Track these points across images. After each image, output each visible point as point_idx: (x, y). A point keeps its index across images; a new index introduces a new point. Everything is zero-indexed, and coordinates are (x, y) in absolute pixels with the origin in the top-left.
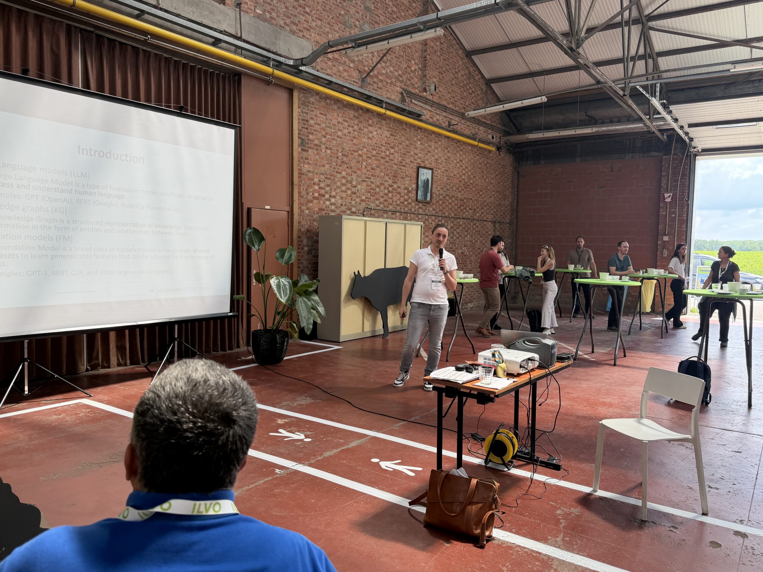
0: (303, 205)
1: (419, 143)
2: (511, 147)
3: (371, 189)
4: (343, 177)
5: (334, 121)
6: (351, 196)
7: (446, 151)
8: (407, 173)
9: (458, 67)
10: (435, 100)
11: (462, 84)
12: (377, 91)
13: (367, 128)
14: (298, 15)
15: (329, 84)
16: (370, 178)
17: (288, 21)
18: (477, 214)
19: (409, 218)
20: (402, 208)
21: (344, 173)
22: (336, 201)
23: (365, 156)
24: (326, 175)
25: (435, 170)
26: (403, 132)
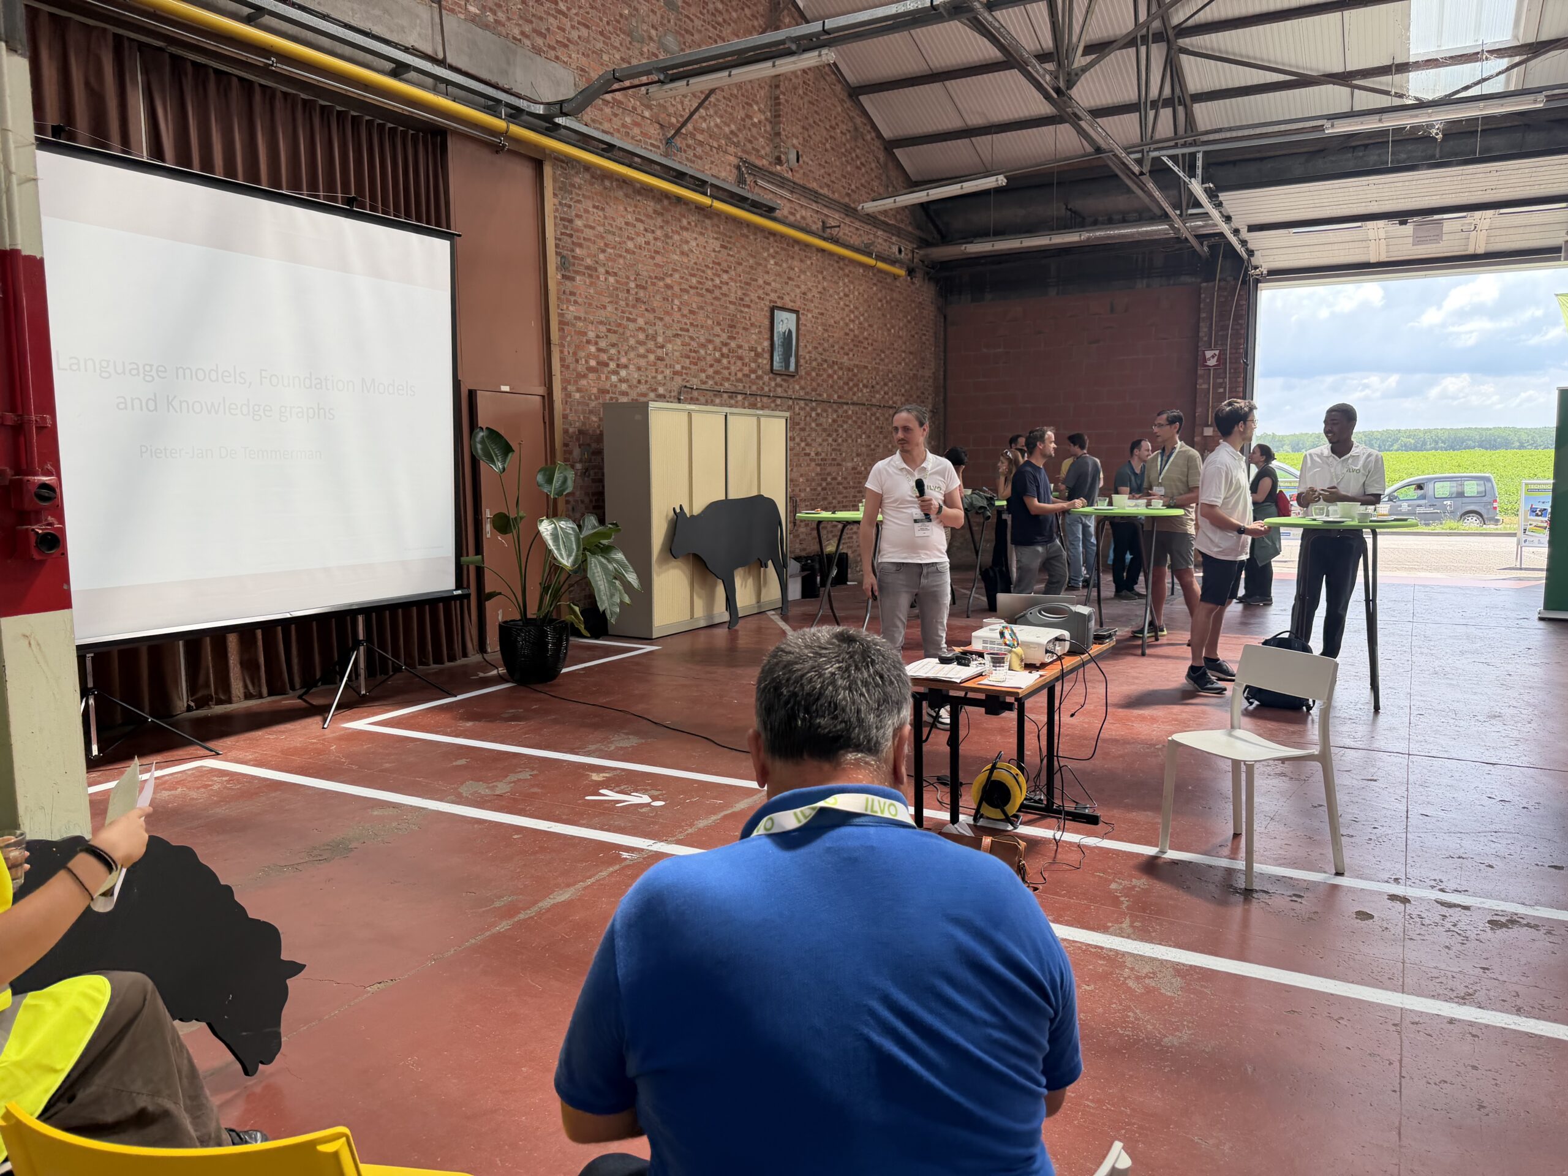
0: (569, 382)
1: (772, 262)
2: (933, 268)
3: (690, 350)
4: (640, 328)
5: (620, 222)
6: (655, 364)
7: (820, 277)
8: (753, 319)
9: (835, 118)
10: (797, 181)
11: (843, 150)
12: (693, 162)
13: (679, 234)
14: (545, 16)
15: (608, 150)
16: (688, 330)
17: (527, 29)
18: (877, 396)
19: (759, 405)
20: (747, 386)
21: (641, 322)
22: (629, 374)
23: (677, 289)
24: (609, 324)
25: (803, 314)
26: (743, 241)
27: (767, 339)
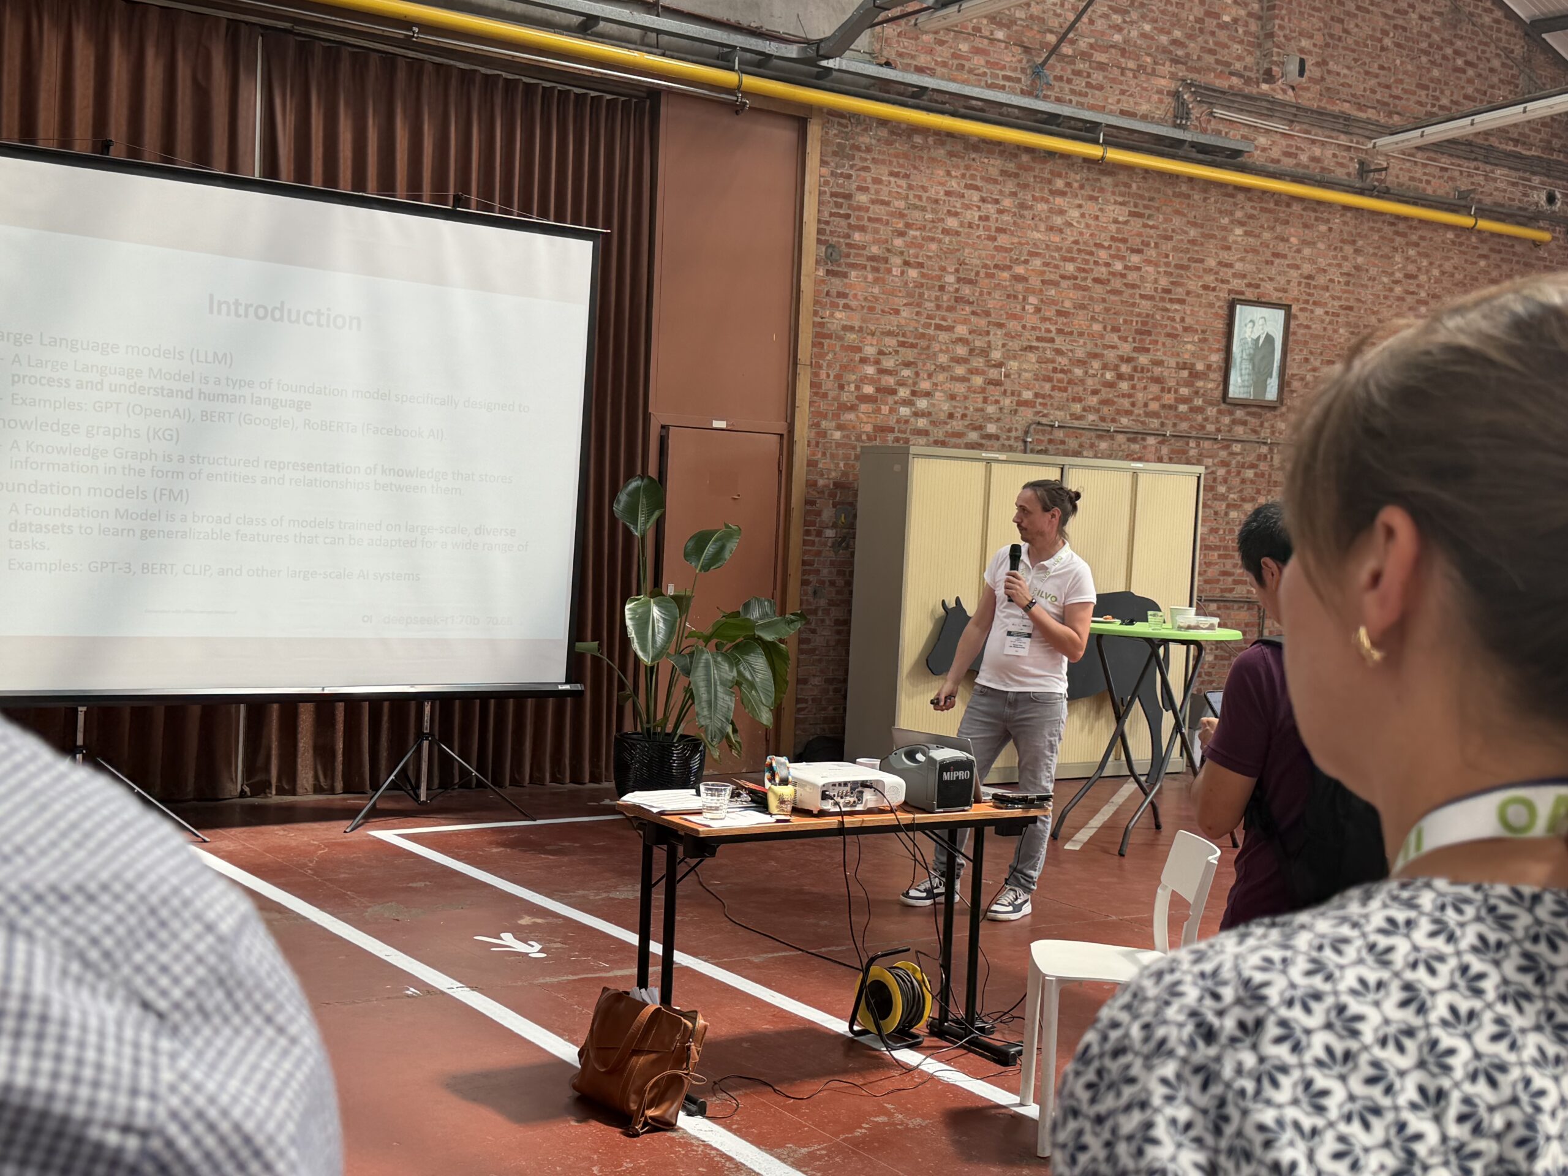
0: (824, 416)
1: (1239, 231)
3: (1055, 370)
4: (960, 340)
5: (936, 191)
6: (983, 390)
8: (1189, 321)
10: (1305, 103)
11: (1425, 45)
12: (1086, 95)
13: (1047, 201)
15: (917, 96)
16: (1052, 340)
19: (1193, 452)
20: (1169, 423)
21: (961, 330)
22: (934, 405)
23: (1035, 282)
24: (904, 335)
25: (1302, 310)
26: (1177, 203)
27: (1218, 350)
